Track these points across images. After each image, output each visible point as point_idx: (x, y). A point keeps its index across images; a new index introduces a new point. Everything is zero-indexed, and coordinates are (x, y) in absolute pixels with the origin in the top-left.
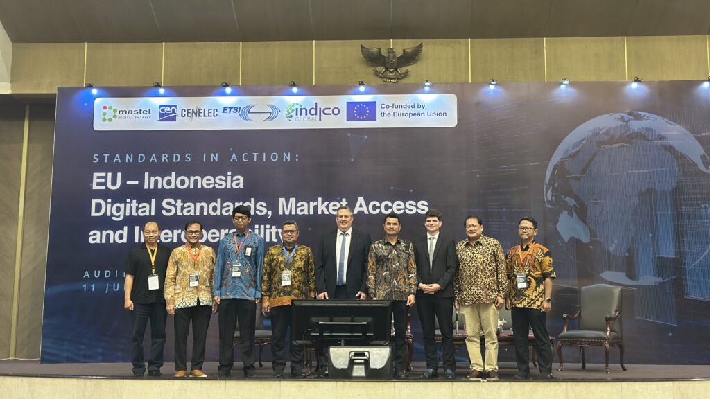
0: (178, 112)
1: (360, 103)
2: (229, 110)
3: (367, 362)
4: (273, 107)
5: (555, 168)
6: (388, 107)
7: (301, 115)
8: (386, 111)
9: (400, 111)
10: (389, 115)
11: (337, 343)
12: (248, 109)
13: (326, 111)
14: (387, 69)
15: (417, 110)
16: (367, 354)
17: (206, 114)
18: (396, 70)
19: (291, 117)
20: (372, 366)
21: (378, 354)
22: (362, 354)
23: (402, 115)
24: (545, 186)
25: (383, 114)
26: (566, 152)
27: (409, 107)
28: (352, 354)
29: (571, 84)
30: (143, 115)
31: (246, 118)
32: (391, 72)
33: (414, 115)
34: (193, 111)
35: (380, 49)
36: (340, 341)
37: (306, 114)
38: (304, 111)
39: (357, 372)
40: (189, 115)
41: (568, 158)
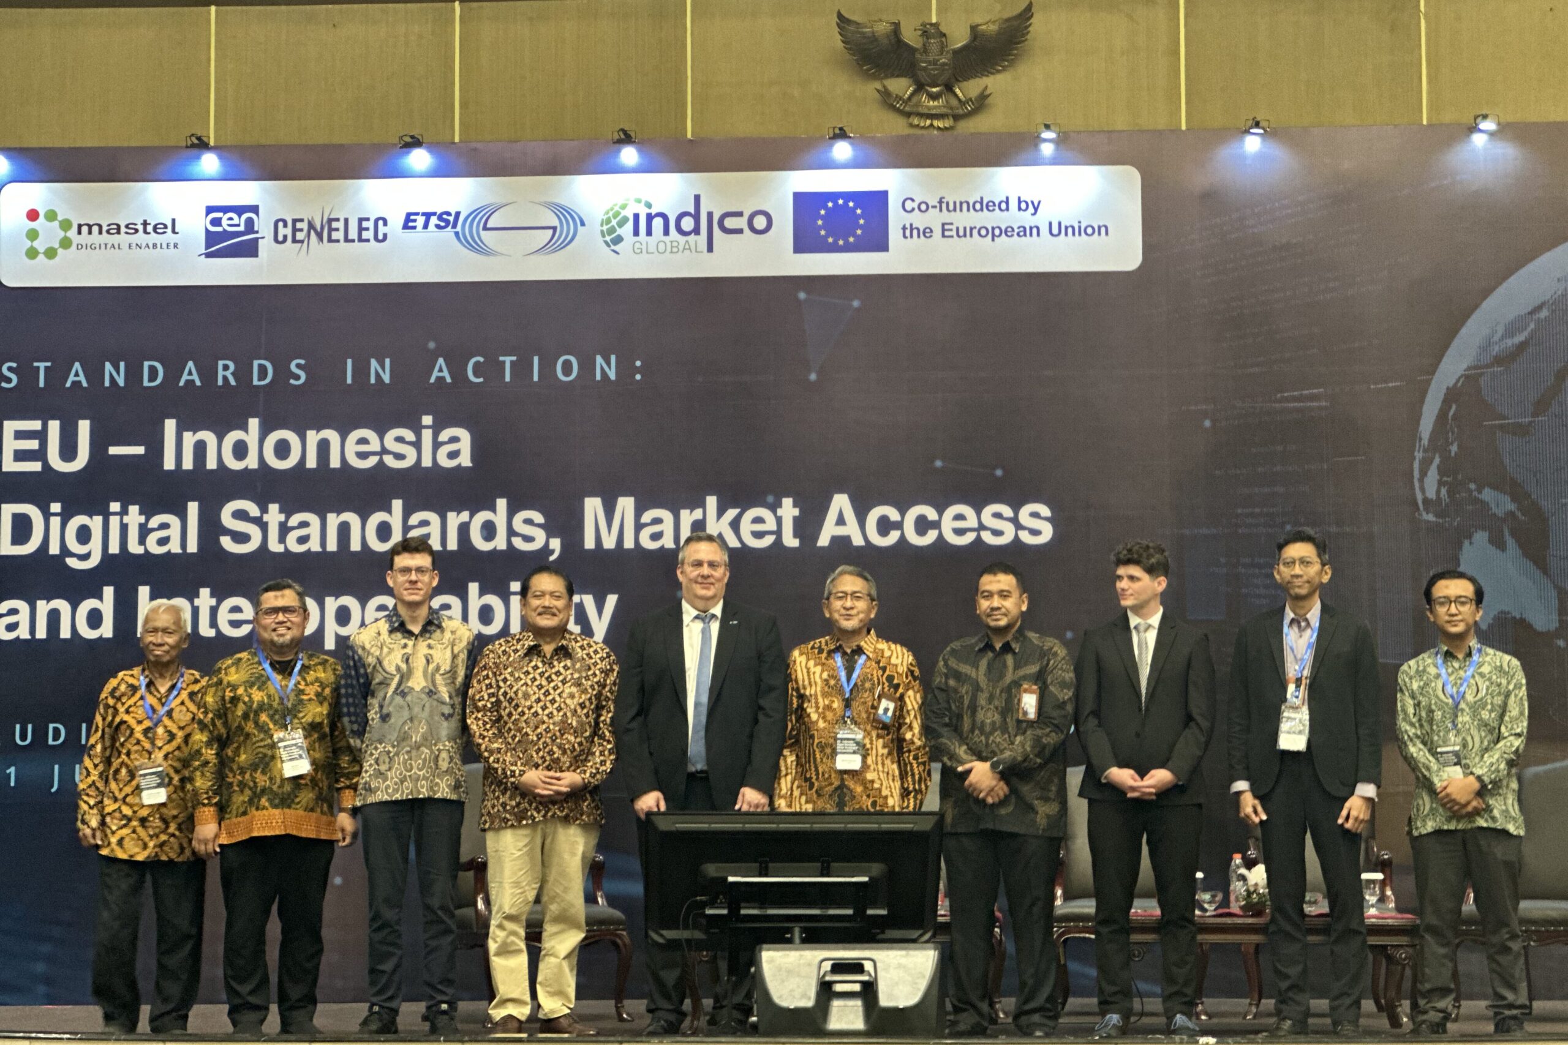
0: (264, 227)
1: (833, 196)
2: (421, 220)
3: (869, 991)
4: (563, 212)
5: (1451, 396)
6: (924, 207)
7: (649, 233)
8: (919, 220)
9: (963, 219)
10: (927, 232)
11: (780, 937)
12: (482, 216)
13: (729, 223)
14: (920, 87)
15: (1016, 218)
16: (868, 966)
17: (353, 234)
18: (949, 88)
19: (618, 240)
20: (884, 1001)
21: (900, 966)
22: (856, 967)
23: (966, 233)
24: (1419, 455)
25: (908, 231)
26: (1485, 347)
27: (990, 206)
28: (827, 966)
29: (1505, 131)
30: (153, 238)
31: (478, 247)
32: (934, 97)
33: (1007, 232)
34: (311, 226)
35: (897, 25)
36: (790, 930)
37: (666, 232)
38: (658, 223)
39: (840, 1020)
40: (300, 236)
41: (1491, 365)
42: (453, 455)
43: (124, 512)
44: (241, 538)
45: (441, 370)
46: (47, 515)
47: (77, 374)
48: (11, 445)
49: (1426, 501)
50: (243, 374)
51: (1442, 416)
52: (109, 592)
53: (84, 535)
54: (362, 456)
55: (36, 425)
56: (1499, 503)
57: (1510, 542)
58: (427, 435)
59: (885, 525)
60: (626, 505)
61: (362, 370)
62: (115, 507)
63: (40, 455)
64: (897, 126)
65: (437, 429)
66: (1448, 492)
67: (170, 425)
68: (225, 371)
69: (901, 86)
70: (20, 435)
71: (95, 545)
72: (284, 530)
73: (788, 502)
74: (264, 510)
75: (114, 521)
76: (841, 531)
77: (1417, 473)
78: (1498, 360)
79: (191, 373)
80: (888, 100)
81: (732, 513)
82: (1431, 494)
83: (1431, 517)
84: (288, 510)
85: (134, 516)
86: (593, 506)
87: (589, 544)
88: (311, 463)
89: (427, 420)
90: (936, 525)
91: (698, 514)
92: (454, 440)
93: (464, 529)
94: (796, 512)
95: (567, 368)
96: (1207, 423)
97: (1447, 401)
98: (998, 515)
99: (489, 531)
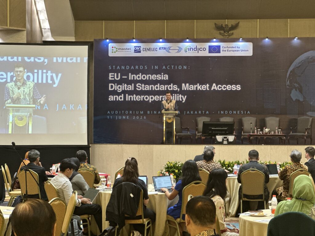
0: (141, 49)
1: (214, 46)
2: (161, 48)
4: (179, 47)
6: (225, 48)
7: (190, 50)
9: (230, 49)
10: (225, 51)
12: (169, 48)
13: (201, 49)
14: (225, 32)
15: (236, 49)
16: (227, 137)
17: (153, 50)
18: (228, 32)
19: (186, 51)
20: (229, 141)
21: (231, 137)
23: (230, 51)
24: (287, 79)
25: (223, 51)
26: (295, 66)
27: (233, 47)
29: (299, 39)
30: (128, 50)
31: (169, 52)
32: (226, 33)
33: (236, 51)
34: (147, 49)
35: (222, 24)
36: (218, 134)
37: (193, 50)
38: (191, 49)
39: (225, 143)
40: (146, 50)
42: (166, 78)
43: (124, 85)
44: (139, 88)
45: (164, 67)
46: (115, 85)
47: (118, 67)
48: (110, 76)
49: (287, 85)
50: (139, 67)
51: (290, 75)
52: (123, 95)
53: (119, 88)
54: (154, 78)
55: (113, 74)
56: (297, 85)
57: (298, 90)
58: (162, 76)
59: (220, 88)
60: (187, 84)
61: (154, 67)
62: (123, 84)
63: (114, 77)
64: (222, 37)
65: (164, 75)
66: (290, 84)
67: (130, 74)
68: (137, 67)
69: (222, 32)
70: (111, 75)
71: (121, 89)
72: (144, 87)
73: (208, 84)
74: (142, 85)
75: (123, 86)
76: (214, 88)
77: (286, 81)
78: (297, 67)
79: (132, 67)
80: (220, 34)
81: (201, 86)
82: (288, 84)
83: (288, 87)
84: (145, 85)
85: (126, 85)
86: (183, 85)
87: (183, 89)
88: (148, 79)
89: (162, 74)
90: (226, 87)
91: (196, 86)
92: (166, 76)
93: (167, 87)
94: (209, 86)
95: (180, 67)
96: (260, 75)
97: (290, 73)
98: (234, 86)
99: (170, 88)
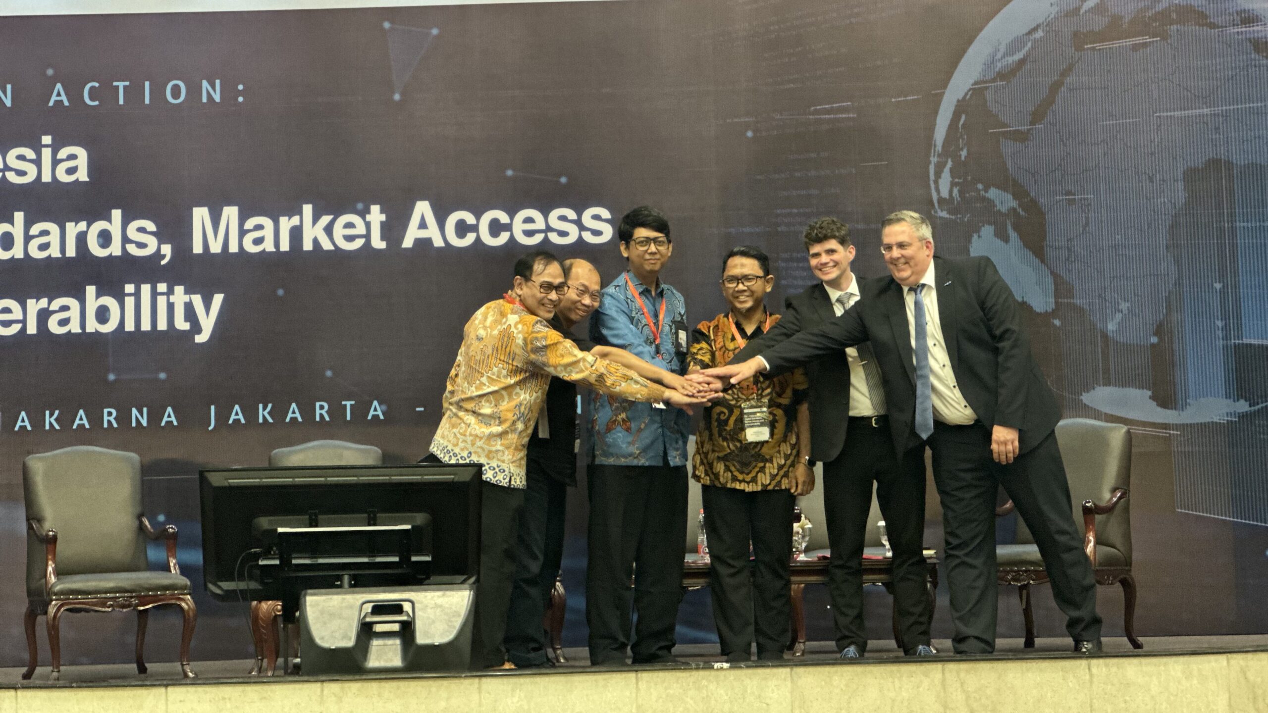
3: (407, 630)
5: (961, 108)
11: (329, 583)
16: (407, 607)
20: (421, 639)
21: (437, 606)
22: (396, 608)
24: (934, 160)
26: (991, 62)
28: (368, 608)
36: (339, 578)
39: (378, 658)
41: (994, 80)
42: (71, 171)
45: (59, 95)
49: (940, 200)
51: (953, 126)
57: (1013, 235)
58: (47, 153)
59: (462, 229)
60: (231, 213)
65: (56, 148)
66: (960, 192)
73: (375, 209)
76: (423, 234)
77: (932, 177)
81: (326, 219)
82: (945, 194)
83: (944, 214)
86: (200, 215)
87: (198, 249)
89: (47, 139)
90: (508, 227)
91: (295, 220)
92: (73, 157)
93: (82, 239)
94: (383, 217)
95: (176, 92)
96: (750, 134)
97: (956, 115)
98: (563, 218)
99: (105, 238)
